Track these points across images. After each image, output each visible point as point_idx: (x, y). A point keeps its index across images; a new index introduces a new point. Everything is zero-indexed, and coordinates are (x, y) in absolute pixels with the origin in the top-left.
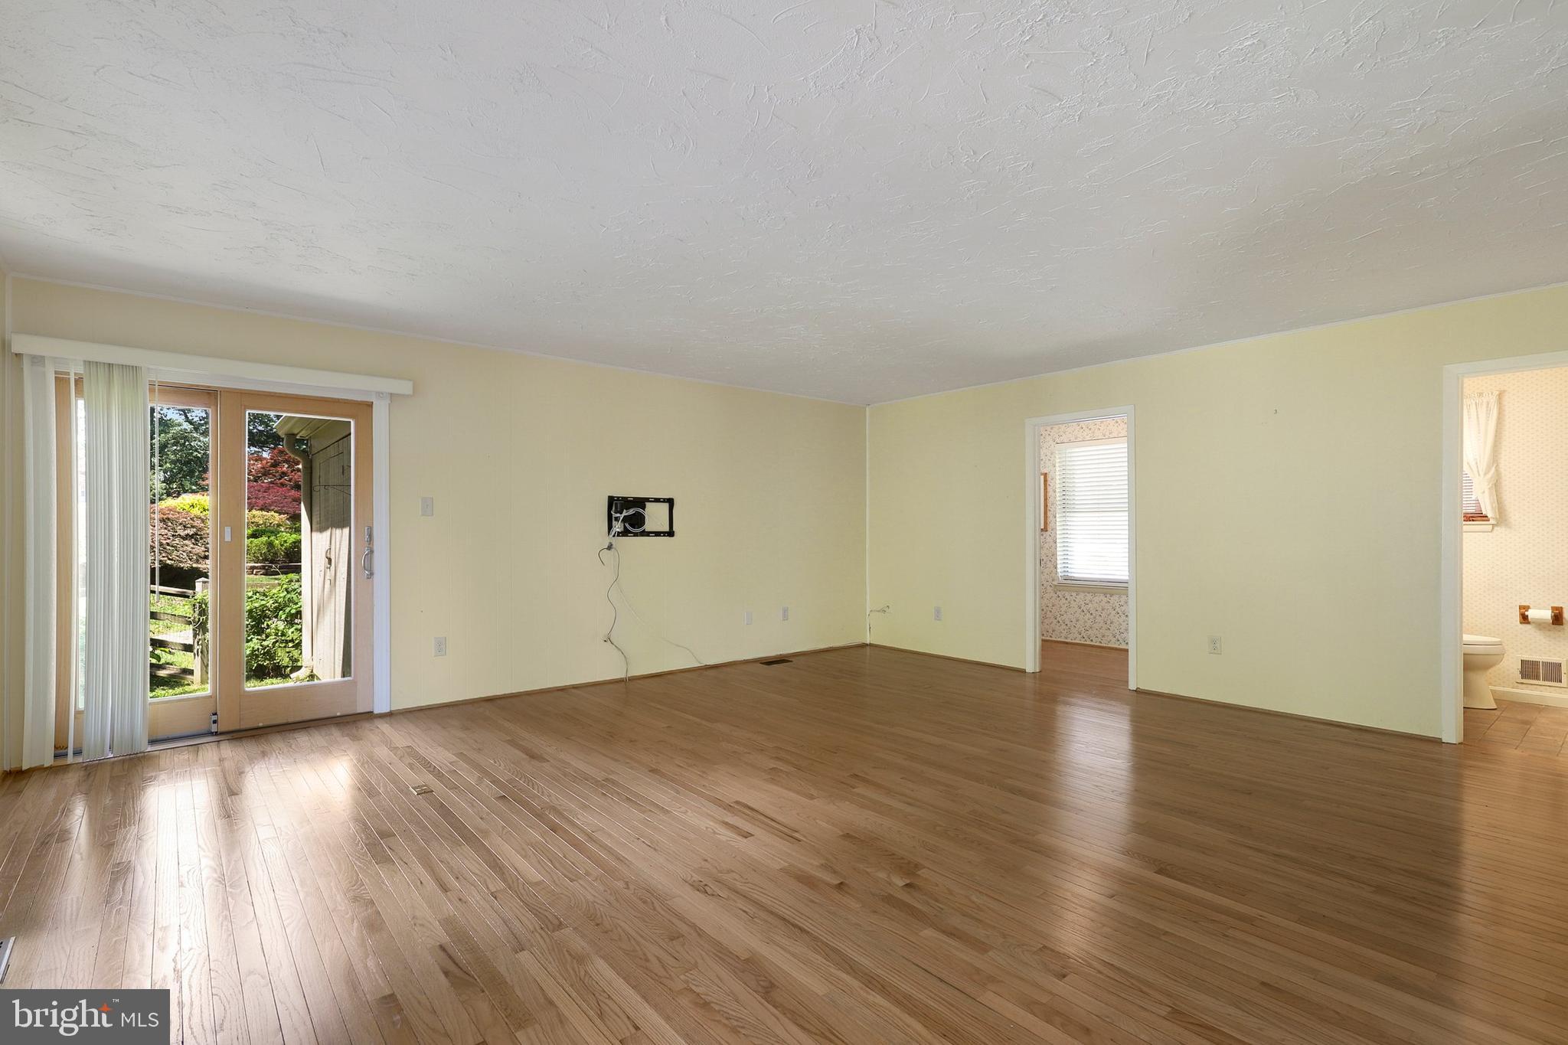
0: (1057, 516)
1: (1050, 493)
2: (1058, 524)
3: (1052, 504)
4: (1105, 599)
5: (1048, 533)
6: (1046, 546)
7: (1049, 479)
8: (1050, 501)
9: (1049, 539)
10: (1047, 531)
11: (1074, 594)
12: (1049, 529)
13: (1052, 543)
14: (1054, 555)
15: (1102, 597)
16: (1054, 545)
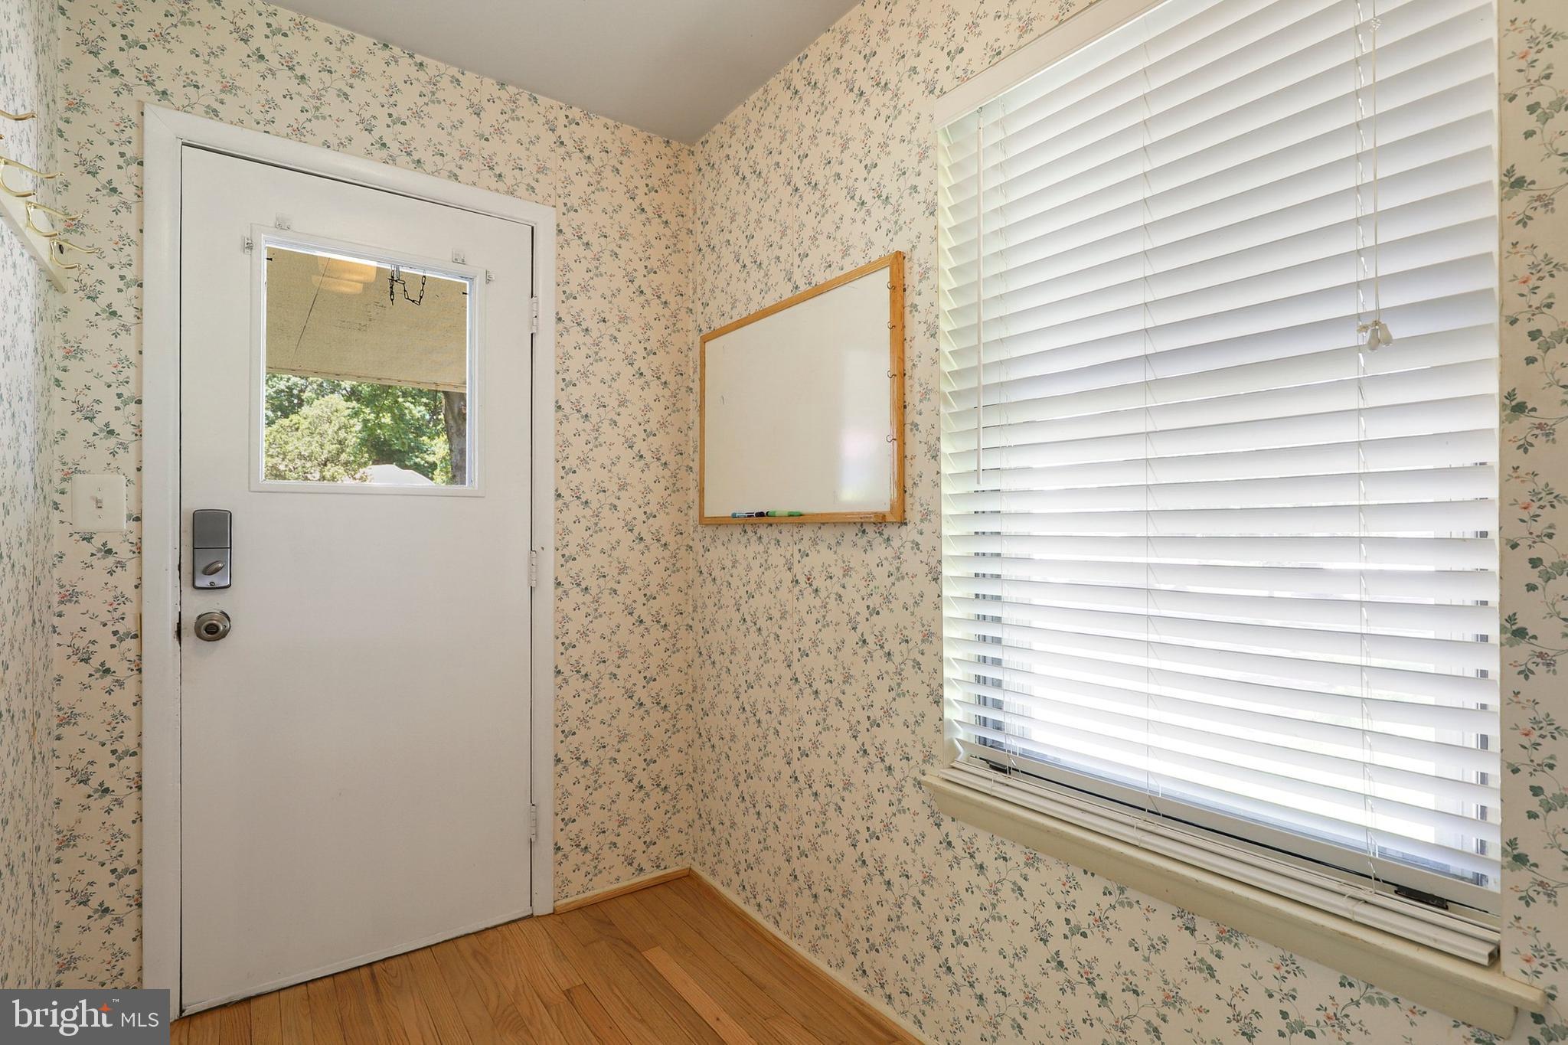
0: (946, 448)
1: (918, 342)
2: (946, 489)
3: (925, 395)
4: (1182, 945)
5: (909, 533)
6: (903, 591)
7: (912, 279)
8: (918, 374)
9: (913, 563)
10: (903, 523)
11: (1017, 854)
12: (913, 515)
13: (923, 583)
14: (931, 636)
15: (1164, 922)
16: (930, 589)
